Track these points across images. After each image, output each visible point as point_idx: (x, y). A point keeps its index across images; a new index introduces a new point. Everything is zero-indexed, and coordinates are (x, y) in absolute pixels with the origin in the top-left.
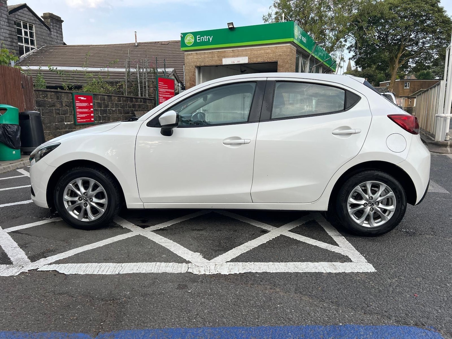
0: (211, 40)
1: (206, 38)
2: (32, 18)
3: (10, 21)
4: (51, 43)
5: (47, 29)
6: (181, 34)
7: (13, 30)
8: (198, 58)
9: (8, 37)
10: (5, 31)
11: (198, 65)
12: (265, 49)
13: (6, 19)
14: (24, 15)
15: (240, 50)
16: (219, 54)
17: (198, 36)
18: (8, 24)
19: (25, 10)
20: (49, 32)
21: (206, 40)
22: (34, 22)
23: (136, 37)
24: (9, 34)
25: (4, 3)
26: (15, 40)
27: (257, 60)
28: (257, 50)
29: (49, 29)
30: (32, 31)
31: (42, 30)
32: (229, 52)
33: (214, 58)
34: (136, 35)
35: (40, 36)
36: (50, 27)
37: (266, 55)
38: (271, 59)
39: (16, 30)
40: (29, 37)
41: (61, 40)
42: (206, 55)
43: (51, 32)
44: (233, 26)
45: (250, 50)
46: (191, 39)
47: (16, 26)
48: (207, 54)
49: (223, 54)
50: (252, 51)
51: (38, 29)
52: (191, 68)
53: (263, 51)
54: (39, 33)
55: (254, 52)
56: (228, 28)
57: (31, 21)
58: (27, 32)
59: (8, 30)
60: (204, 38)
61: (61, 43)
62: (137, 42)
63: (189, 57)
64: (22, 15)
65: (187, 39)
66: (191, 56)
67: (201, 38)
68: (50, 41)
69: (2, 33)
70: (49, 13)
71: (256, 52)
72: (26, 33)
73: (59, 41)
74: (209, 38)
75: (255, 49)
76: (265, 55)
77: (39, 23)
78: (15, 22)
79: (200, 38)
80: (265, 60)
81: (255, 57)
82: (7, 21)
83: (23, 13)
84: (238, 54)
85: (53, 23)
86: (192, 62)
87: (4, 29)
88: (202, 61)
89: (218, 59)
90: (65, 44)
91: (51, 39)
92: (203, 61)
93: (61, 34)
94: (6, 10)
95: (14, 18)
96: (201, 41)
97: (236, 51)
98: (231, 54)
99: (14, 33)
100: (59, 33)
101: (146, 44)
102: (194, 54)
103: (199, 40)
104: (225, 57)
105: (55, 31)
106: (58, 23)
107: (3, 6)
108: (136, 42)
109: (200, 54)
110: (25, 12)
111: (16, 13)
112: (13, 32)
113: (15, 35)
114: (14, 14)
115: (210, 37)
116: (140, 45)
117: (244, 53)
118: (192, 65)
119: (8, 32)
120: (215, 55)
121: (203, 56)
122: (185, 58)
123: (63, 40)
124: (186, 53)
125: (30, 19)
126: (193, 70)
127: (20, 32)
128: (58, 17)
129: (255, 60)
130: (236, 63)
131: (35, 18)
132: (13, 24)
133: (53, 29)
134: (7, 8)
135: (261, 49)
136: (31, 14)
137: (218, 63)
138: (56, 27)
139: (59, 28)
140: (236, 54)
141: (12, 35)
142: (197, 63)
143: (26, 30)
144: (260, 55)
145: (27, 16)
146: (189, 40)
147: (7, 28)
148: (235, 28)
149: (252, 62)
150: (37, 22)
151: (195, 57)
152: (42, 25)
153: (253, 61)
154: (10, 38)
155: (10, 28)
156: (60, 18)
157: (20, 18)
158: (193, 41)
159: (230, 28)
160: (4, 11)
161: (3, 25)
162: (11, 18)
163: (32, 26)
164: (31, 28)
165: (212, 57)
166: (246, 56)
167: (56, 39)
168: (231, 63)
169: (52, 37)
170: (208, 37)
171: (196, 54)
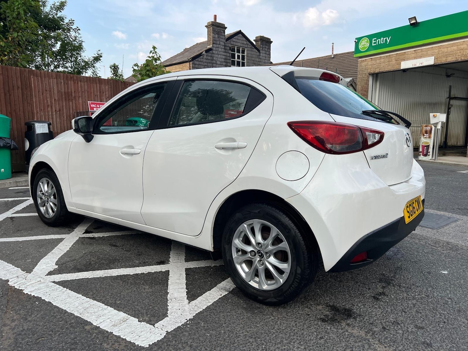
0: (388, 41)
1: (383, 40)
2: (245, 42)
3: (226, 48)
4: (259, 63)
5: (257, 51)
6: (356, 39)
7: (228, 55)
8: (372, 64)
9: (223, 61)
10: (221, 56)
11: (372, 72)
12: (459, 44)
13: (223, 46)
14: (238, 41)
15: (424, 50)
16: (397, 57)
17: (373, 39)
18: (224, 50)
19: (239, 36)
20: (258, 54)
21: (383, 42)
22: (246, 46)
23: (333, 49)
24: (224, 59)
25: (223, 32)
26: (229, 64)
27: (446, 60)
28: (447, 47)
29: (259, 51)
30: (244, 54)
31: (253, 53)
32: (410, 53)
33: (391, 63)
34: (333, 47)
35: (250, 58)
36: (259, 49)
37: (460, 52)
38: (466, 57)
39: (231, 55)
40: (241, 60)
41: (268, 60)
42: (382, 60)
43: (261, 53)
44: (415, 21)
45: (438, 47)
46: (366, 43)
47: (231, 51)
48: (384, 59)
49: (402, 57)
50: (440, 48)
51: (249, 52)
52: (364, 76)
53: (455, 48)
54: (249, 55)
55: (443, 50)
56: (410, 24)
57: (244, 46)
58: (240, 55)
59: (224, 55)
60: (381, 40)
61: (268, 63)
62: (334, 54)
63: (363, 64)
64: (236, 40)
65: (362, 44)
66: (365, 63)
67: (377, 40)
68: (259, 62)
69: (219, 58)
70: (260, 36)
71: (445, 50)
72: (238, 57)
73: (266, 61)
74: (386, 40)
75: (444, 46)
76: (458, 51)
77: (250, 46)
78: (230, 48)
79: (375, 41)
80: (458, 58)
81: (445, 56)
82: (223, 47)
83: (238, 39)
84: (422, 54)
85: (263, 45)
86: (366, 69)
87: (220, 55)
88: (376, 67)
89: (395, 63)
90: (271, 63)
91: (260, 60)
92: (378, 67)
93: (269, 54)
94: (224, 38)
95: (229, 45)
96: (377, 44)
97: (419, 51)
98: (413, 55)
99: (229, 58)
100: (267, 54)
101: (343, 55)
102: (369, 60)
103: (374, 43)
104: (404, 60)
105: (264, 52)
106: (268, 44)
107: (222, 35)
108: (332, 54)
109: (375, 59)
110: (239, 38)
111: (231, 40)
112: (228, 56)
113: (229, 60)
114: (230, 40)
115: (387, 38)
116: (336, 56)
117: (429, 52)
118: (365, 73)
119: (224, 57)
120: (393, 58)
121: (378, 61)
122: (359, 66)
123: (270, 60)
124: (360, 60)
125: (243, 44)
126: (366, 78)
127: (233, 56)
128: (268, 38)
129: (443, 60)
130: (418, 65)
131: (248, 42)
132: (228, 50)
133: (262, 51)
134: (225, 36)
135: (453, 45)
136: (244, 39)
137: (395, 68)
138: (266, 48)
139: (268, 49)
140: (419, 54)
141: (227, 59)
142: (371, 70)
143: (239, 54)
144: (451, 53)
145: (241, 41)
146: (364, 44)
147: (224, 54)
148: (419, 23)
149: (439, 62)
150: (249, 46)
151: (370, 63)
152: (253, 47)
153: (441, 61)
154: (225, 62)
155: (225, 54)
156: (270, 39)
157: (234, 43)
158: (368, 45)
159: (411, 24)
160: (222, 39)
161: (220, 52)
162: (227, 45)
163: (244, 50)
164: (243, 52)
165: (389, 62)
166: (432, 55)
167: (264, 59)
168: (411, 67)
169: (261, 58)
170: (386, 38)
171: (371, 60)
